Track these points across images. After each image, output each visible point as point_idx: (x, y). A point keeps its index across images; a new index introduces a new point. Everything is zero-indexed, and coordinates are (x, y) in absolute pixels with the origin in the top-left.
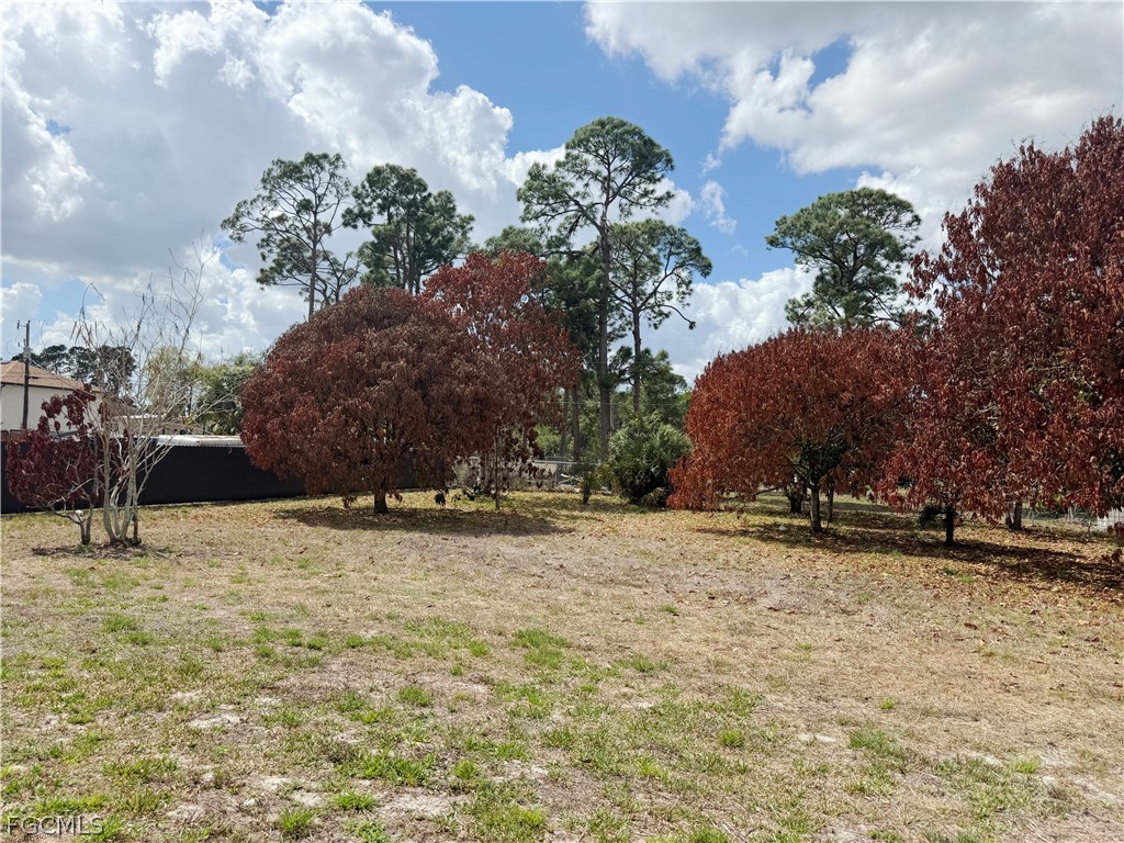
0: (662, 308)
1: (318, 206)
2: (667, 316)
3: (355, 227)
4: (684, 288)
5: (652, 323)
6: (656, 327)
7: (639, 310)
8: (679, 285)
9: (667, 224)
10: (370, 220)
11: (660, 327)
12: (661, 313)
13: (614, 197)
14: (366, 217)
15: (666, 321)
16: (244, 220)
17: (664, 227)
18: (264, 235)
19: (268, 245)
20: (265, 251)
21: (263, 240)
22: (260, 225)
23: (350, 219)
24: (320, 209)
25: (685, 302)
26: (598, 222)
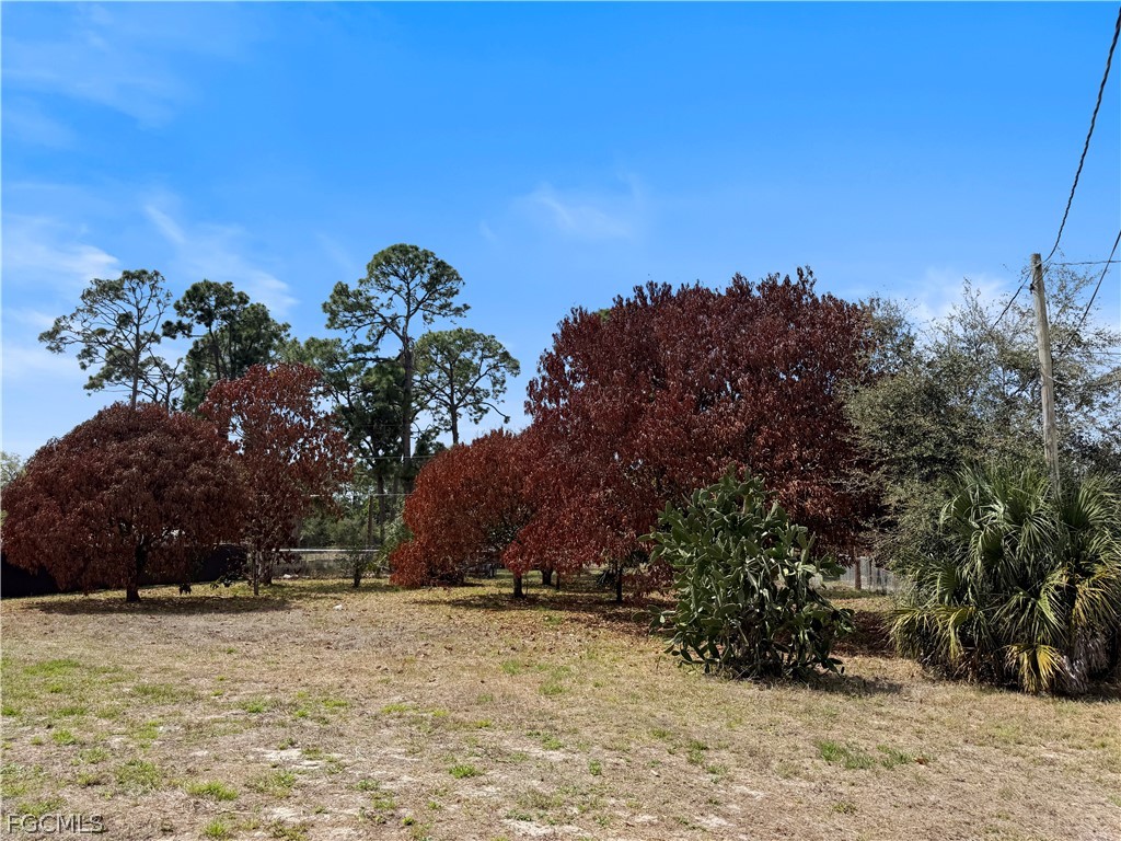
0: (481, 405)
1: (139, 319)
2: (486, 411)
3: (174, 337)
4: (498, 387)
5: (473, 418)
6: (476, 421)
7: (457, 407)
8: (494, 384)
9: (478, 332)
10: (190, 331)
11: (480, 422)
12: (480, 410)
13: (416, 310)
14: (184, 329)
15: (485, 416)
16: (63, 334)
17: (474, 335)
18: (83, 346)
19: (90, 355)
20: (86, 361)
21: (85, 351)
22: (81, 338)
23: (170, 330)
24: (143, 320)
25: (499, 399)
26: (400, 332)
